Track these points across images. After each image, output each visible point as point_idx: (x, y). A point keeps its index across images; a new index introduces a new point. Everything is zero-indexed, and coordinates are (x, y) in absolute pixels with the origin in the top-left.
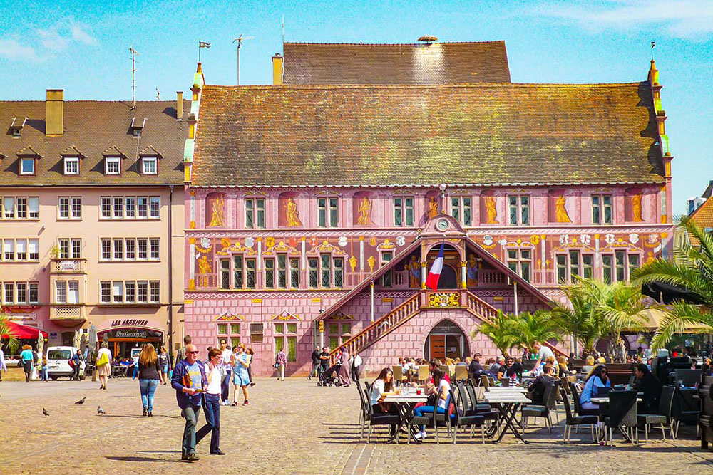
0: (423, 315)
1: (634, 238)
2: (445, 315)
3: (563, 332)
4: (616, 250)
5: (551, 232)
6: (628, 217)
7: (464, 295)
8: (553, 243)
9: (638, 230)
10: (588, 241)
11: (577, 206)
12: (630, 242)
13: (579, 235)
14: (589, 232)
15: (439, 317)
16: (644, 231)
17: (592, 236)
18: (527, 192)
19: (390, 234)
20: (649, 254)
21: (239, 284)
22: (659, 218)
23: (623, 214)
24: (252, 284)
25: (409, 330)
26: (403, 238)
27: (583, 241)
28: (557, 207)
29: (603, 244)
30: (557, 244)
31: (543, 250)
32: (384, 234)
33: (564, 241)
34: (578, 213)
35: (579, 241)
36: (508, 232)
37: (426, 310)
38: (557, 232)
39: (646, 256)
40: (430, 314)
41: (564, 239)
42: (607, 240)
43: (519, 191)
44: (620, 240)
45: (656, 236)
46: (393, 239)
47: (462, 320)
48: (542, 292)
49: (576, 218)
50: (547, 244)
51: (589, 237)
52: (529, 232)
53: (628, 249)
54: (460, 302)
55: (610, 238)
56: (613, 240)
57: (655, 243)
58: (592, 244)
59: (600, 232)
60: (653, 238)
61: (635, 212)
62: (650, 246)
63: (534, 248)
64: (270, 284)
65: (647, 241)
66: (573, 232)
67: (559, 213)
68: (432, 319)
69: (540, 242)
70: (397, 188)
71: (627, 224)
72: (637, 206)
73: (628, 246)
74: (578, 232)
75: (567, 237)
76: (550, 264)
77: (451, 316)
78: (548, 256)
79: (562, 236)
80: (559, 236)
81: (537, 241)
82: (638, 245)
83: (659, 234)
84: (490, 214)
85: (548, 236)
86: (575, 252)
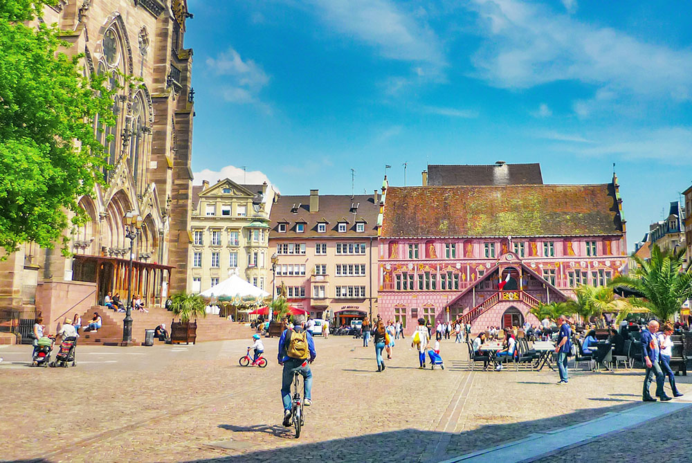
0: (500, 304)
1: (608, 264)
2: (512, 304)
3: (573, 312)
4: (599, 270)
5: (565, 260)
6: (604, 253)
7: (521, 293)
8: (567, 266)
9: (610, 259)
10: (584, 265)
11: (578, 247)
12: (606, 266)
13: (580, 262)
14: (585, 260)
15: (508, 305)
16: (613, 259)
17: (586, 262)
18: (553, 240)
19: (483, 261)
20: (616, 272)
21: (405, 288)
22: (620, 253)
23: (602, 251)
24: (412, 288)
25: (493, 311)
26: (490, 264)
27: (582, 265)
28: (568, 248)
29: (592, 266)
30: (569, 266)
31: (562, 270)
32: (480, 262)
33: (572, 265)
34: (579, 250)
35: (580, 265)
36: (543, 261)
37: (502, 301)
38: (568, 260)
39: (614, 272)
40: (504, 303)
42: (594, 265)
43: (549, 240)
44: (601, 264)
46: (484, 265)
47: (520, 306)
48: (561, 291)
49: (578, 253)
50: (564, 266)
51: (584, 263)
52: (554, 260)
53: (605, 269)
54: (519, 297)
55: (595, 263)
56: (597, 264)
57: (619, 266)
58: (587, 266)
59: (591, 260)
60: (618, 263)
61: (608, 250)
62: (616, 267)
63: (557, 269)
64: (421, 288)
65: (615, 265)
66: (577, 260)
67: (569, 250)
68: (504, 307)
69: (560, 266)
70: (486, 238)
71: (604, 256)
72: (609, 247)
74: (579, 260)
75: (573, 263)
76: (565, 277)
77: (515, 304)
78: (564, 273)
79: (571, 263)
80: (569, 262)
81: (558, 265)
82: (610, 267)
83: (621, 261)
84: (534, 252)
85: (563, 262)
86: (578, 272)
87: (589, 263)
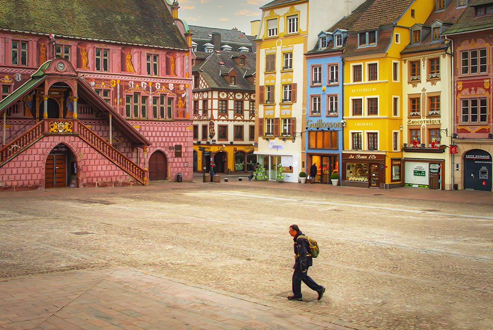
0: (45, 139)
1: (171, 87)
2: (62, 140)
4: (161, 94)
5: (123, 78)
6: (168, 73)
7: (76, 123)
8: (125, 86)
9: (174, 81)
10: (145, 87)
11: (138, 61)
12: (169, 89)
13: (140, 82)
14: (146, 80)
15: (57, 141)
16: (177, 82)
17: (148, 83)
18: (108, 47)
19: (9, 70)
20: (180, 98)
22: (185, 75)
23: (165, 69)
25: (34, 151)
26: (20, 75)
27: (142, 86)
28: (127, 61)
29: (154, 89)
30: (127, 87)
31: (118, 91)
32: (5, 70)
33: (131, 86)
34: (139, 66)
35: (140, 86)
36: (96, 76)
37: (47, 135)
38: (127, 78)
39: (178, 99)
40: (51, 138)
41: (131, 84)
42: (156, 87)
43: (103, 46)
44: (164, 87)
45: (183, 86)
46: (12, 76)
47: (74, 143)
49: (138, 70)
50: (121, 86)
51: (146, 84)
52: (110, 77)
53: (168, 94)
54: (73, 129)
55: (158, 85)
56: (159, 87)
57: (182, 91)
58: (148, 89)
59: (152, 80)
60: (182, 87)
61: (172, 69)
62: (180, 93)
63: (112, 89)
65: (178, 89)
66: (136, 79)
67: (128, 65)
68: (50, 143)
69: (117, 86)
70: (16, 33)
71: (167, 77)
72: (173, 65)
73: (168, 92)
74: (139, 79)
75: (133, 83)
76: (122, 102)
77: (67, 140)
78: (121, 97)
79: (130, 82)
80: (128, 81)
81: (115, 84)
82: (173, 91)
83: (185, 85)
84: (84, 61)
85: (121, 81)
86: (137, 94)
87: (150, 84)
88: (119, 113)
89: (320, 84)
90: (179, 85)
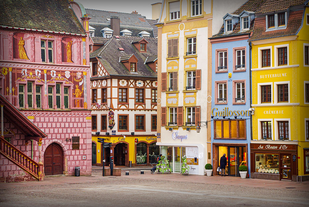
1: (68, 75)
4: (57, 83)
5: (16, 66)
6: (64, 59)
8: (17, 74)
9: (70, 69)
10: (40, 75)
11: (32, 47)
12: (66, 77)
13: (34, 70)
14: (40, 67)
16: (73, 69)
17: (42, 71)
20: (77, 86)
22: (82, 61)
23: (61, 56)
27: (36, 74)
28: (20, 47)
29: (49, 77)
30: (20, 75)
31: (11, 80)
33: (25, 74)
34: (33, 52)
35: (34, 75)
38: (19, 66)
39: (75, 88)
41: (24, 72)
42: (52, 75)
44: (59, 75)
45: (80, 74)
49: (32, 56)
50: (13, 75)
51: (40, 71)
52: (0, 65)
53: (64, 82)
55: (53, 73)
56: (55, 75)
57: (80, 78)
58: (42, 77)
59: (47, 68)
60: (79, 75)
61: (68, 55)
62: (77, 81)
63: (4, 78)
65: (75, 77)
66: (30, 67)
67: (21, 52)
69: (8, 73)
71: (63, 64)
72: (69, 51)
73: (64, 80)
74: (33, 67)
75: (26, 71)
76: (15, 91)
78: (14, 85)
79: (23, 70)
80: (21, 69)
81: (6, 72)
82: (70, 79)
83: (82, 72)
85: (13, 69)
86: (30, 83)
87: (45, 72)
88: (11, 103)
89: (226, 70)
90: (76, 72)
